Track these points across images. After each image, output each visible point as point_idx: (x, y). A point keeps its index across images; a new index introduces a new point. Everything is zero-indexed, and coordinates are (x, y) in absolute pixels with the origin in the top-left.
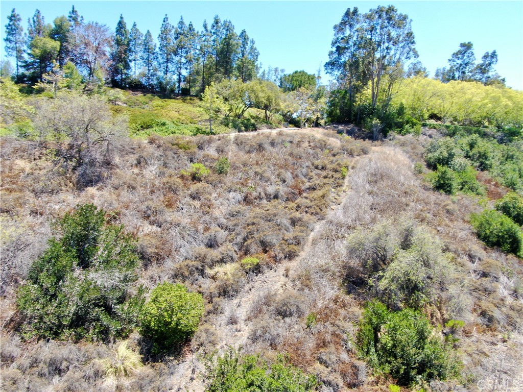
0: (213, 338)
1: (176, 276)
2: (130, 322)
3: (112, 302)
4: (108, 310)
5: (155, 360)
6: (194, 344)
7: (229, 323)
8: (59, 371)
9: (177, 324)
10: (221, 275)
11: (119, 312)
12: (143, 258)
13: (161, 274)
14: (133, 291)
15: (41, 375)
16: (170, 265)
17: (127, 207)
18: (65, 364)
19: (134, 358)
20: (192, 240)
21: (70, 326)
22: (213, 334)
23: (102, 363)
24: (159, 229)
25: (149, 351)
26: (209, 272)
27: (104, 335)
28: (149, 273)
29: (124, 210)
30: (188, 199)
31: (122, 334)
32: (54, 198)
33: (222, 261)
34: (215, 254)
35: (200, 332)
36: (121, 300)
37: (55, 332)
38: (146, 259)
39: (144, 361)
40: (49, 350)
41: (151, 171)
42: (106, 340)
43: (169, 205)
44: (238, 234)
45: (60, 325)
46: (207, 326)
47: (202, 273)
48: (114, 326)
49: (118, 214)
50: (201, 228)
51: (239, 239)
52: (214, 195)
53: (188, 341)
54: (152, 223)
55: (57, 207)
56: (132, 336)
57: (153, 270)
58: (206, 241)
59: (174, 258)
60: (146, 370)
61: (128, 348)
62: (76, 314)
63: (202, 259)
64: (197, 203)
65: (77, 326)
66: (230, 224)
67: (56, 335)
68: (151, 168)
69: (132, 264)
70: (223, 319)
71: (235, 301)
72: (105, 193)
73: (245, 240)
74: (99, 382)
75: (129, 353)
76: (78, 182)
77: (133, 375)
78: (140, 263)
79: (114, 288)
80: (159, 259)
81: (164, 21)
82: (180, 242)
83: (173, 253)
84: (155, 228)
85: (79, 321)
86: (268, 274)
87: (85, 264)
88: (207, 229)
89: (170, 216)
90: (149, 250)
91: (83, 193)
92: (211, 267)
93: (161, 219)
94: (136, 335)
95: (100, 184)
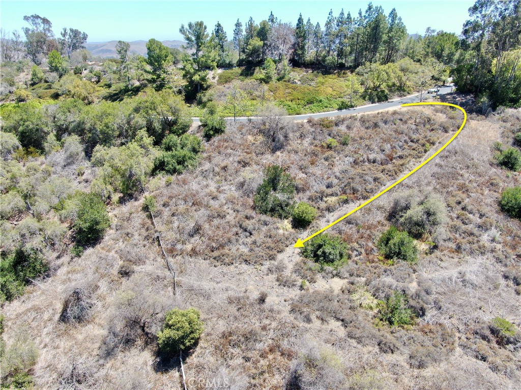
0: (317, 225)
1: (309, 199)
2: (289, 214)
3: (284, 206)
4: (282, 208)
5: (296, 228)
6: (311, 226)
7: (326, 222)
8: (266, 225)
9: (305, 218)
10: (329, 202)
11: (286, 210)
12: (296, 189)
13: (304, 197)
14: (291, 202)
15: (261, 224)
16: (308, 193)
17: (293, 164)
18: (268, 223)
19: (289, 226)
20: (320, 183)
21: (270, 211)
22: (318, 224)
23: (279, 225)
24: (306, 176)
25: (294, 225)
26: (325, 199)
27: (280, 216)
28: (299, 196)
29: (291, 165)
30: (323, 161)
31: (286, 217)
32: (263, 157)
33: (332, 195)
34: (329, 191)
35: (314, 223)
36: (287, 205)
37: (265, 212)
38: (298, 190)
39: (293, 228)
40: (264, 217)
41: (306, 142)
42: (281, 218)
43: (312, 164)
44: (342, 183)
45: (267, 211)
46: (317, 221)
47: (321, 199)
48: (284, 214)
49: (289, 167)
50: (326, 177)
51: (343, 185)
52: (337, 158)
53: (309, 225)
54: (303, 173)
55: (265, 161)
56: (289, 218)
57: (301, 195)
58: (326, 184)
59: (310, 190)
60: (293, 230)
61: (288, 222)
62: (271, 207)
63: (322, 192)
64: (327, 163)
65: (272, 212)
66: (341, 176)
67: (266, 213)
68: (307, 140)
69: (292, 192)
70: (325, 219)
71: (332, 214)
72: (284, 154)
73: (345, 186)
74: (278, 230)
75: (288, 224)
76: (273, 150)
77: (288, 231)
78: (295, 192)
79: (284, 201)
80: (304, 190)
81: (330, 14)
82: (314, 183)
83: (310, 188)
84: (304, 175)
85: (273, 210)
86: (351, 205)
87: (275, 189)
88: (328, 178)
89: (312, 169)
90: (300, 186)
91: (275, 155)
92: (326, 197)
93: (307, 171)
94: (291, 219)
95: (282, 150)
